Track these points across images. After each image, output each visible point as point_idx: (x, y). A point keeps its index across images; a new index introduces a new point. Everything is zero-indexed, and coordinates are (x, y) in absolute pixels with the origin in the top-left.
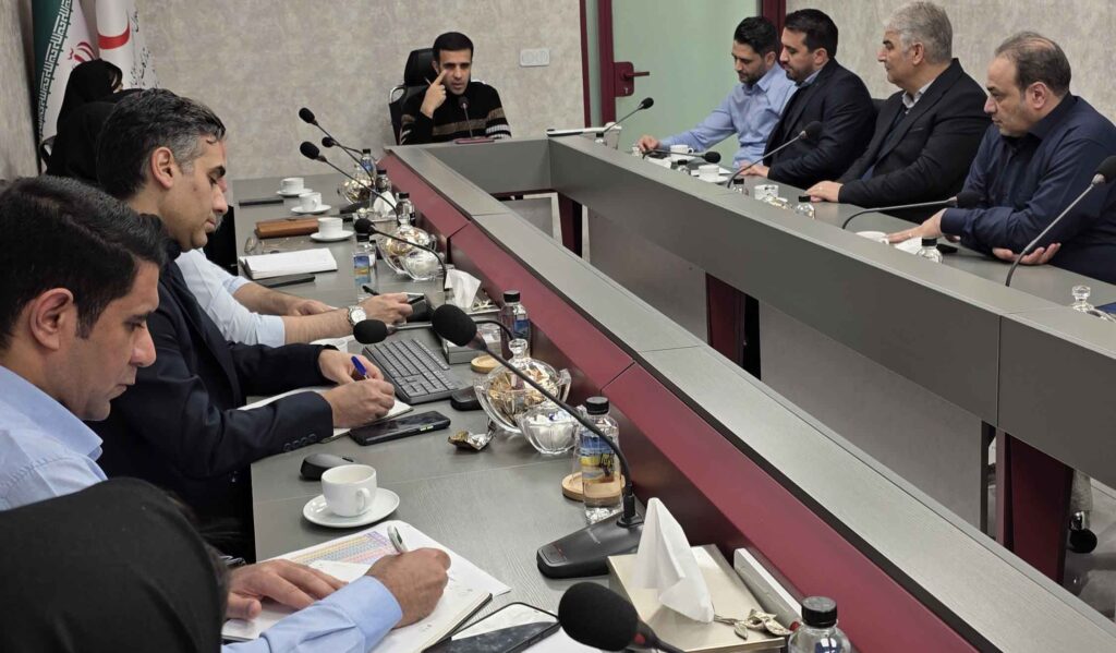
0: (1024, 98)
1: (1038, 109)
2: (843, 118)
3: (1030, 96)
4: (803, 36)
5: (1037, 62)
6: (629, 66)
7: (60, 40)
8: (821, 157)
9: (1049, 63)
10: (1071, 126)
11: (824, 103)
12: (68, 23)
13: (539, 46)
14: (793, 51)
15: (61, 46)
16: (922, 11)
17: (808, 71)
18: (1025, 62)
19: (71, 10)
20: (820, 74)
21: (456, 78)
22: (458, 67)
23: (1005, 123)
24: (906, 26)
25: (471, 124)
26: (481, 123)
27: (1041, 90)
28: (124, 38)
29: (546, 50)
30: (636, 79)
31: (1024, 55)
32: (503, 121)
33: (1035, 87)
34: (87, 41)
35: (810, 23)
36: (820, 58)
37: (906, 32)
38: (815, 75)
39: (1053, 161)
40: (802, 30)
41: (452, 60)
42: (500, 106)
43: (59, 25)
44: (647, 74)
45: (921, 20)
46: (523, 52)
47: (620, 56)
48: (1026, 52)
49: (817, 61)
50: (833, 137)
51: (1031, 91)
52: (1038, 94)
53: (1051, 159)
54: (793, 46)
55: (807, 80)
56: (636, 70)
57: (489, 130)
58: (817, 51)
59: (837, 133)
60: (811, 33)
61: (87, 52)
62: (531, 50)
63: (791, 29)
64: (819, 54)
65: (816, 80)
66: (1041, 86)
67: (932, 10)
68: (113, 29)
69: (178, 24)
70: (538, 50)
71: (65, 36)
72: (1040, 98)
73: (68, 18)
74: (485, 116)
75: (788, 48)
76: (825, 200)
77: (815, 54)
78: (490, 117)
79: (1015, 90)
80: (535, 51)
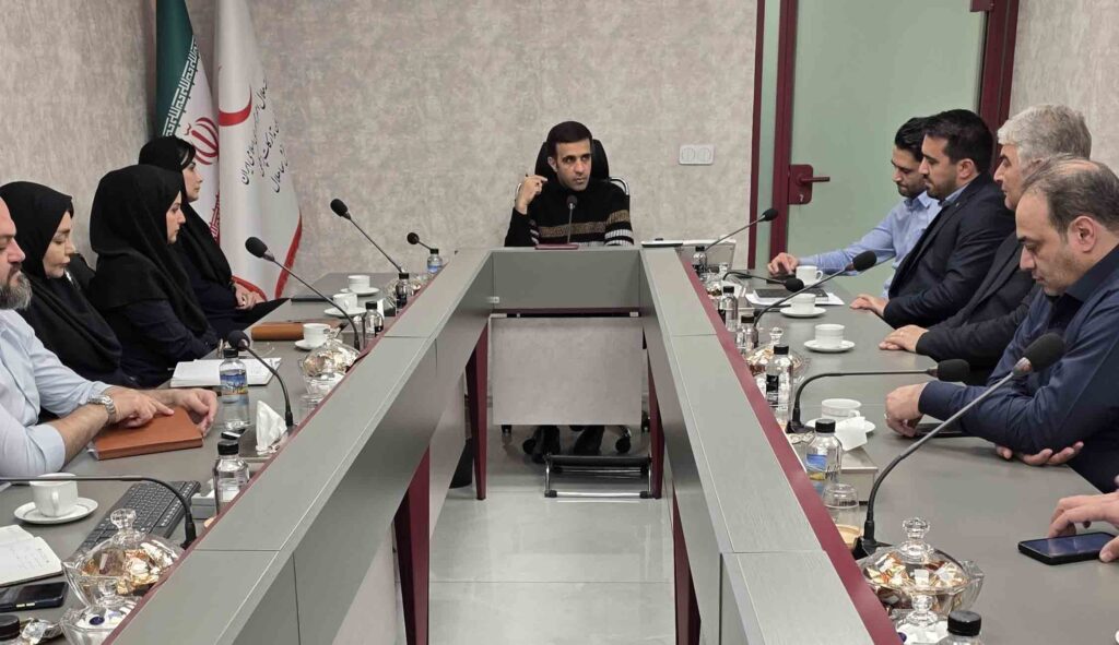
0: (1067, 241)
1: (1088, 252)
2: (978, 248)
3: (1073, 237)
4: (944, 143)
5: (1075, 190)
6: (808, 169)
7: (178, 114)
8: (942, 293)
9: (1093, 188)
10: (1111, 288)
11: (958, 227)
12: (188, 97)
13: (702, 142)
14: (933, 162)
15: (178, 120)
16: (1049, 117)
17: (951, 187)
18: (1058, 193)
19: (192, 83)
20: (965, 191)
21: (578, 173)
22: (579, 160)
23: (1048, 279)
24: (1027, 136)
25: (587, 227)
26: (601, 226)
27: (1086, 226)
28: (245, 114)
29: (710, 147)
30: (814, 184)
31: (1054, 184)
32: (627, 226)
33: (1078, 224)
34: (210, 118)
35: (955, 128)
36: (965, 170)
37: (1026, 145)
38: (958, 192)
39: (1081, 334)
40: (943, 136)
41: (571, 153)
42: (627, 208)
43: (178, 99)
44: (827, 180)
45: (1046, 130)
46: (683, 147)
47: (798, 158)
48: (1057, 179)
49: (962, 175)
50: (961, 270)
51: (1074, 230)
52: (1084, 233)
53: (1079, 330)
54: (932, 156)
55: (947, 199)
56: (816, 174)
57: (608, 235)
58: (962, 162)
59: (968, 265)
60: (953, 139)
61: (207, 128)
62: (693, 147)
63: (931, 135)
64: (964, 166)
65: (959, 198)
66: (1087, 221)
67: (1063, 115)
68: (233, 103)
69: (315, 103)
70: (701, 147)
71: (183, 111)
72: (1088, 238)
73: (188, 92)
74: (604, 218)
75: (928, 157)
76: (903, 349)
77: (959, 167)
78: (610, 220)
79: (1052, 233)
80: (697, 148)
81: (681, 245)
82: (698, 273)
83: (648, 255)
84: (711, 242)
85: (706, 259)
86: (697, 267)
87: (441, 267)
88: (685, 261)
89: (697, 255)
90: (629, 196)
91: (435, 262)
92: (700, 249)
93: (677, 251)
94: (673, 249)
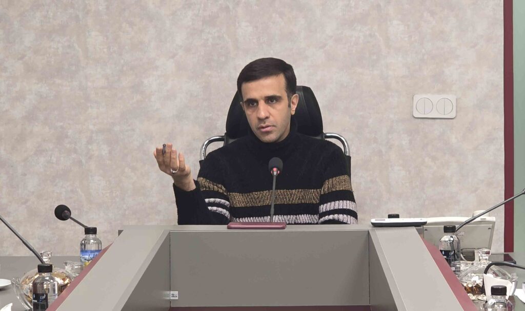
13: (439, 92)
25: (295, 196)
29: (452, 97)
32: (348, 195)
46: (417, 98)
57: (323, 208)
62: (429, 96)
70: (439, 97)
74: (320, 186)
78: (325, 188)
80: (435, 98)
81: (425, 223)
82: (449, 261)
83: (380, 237)
84: (464, 219)
85: (459, 243)
86: (446, 253)
87: (100, 252)
88: (432, 246)
89: (446, 238)
90: (349, 158)
91: (92, 245)
92: (450, 229)
93: (420, 232)
94: (413, 230)
